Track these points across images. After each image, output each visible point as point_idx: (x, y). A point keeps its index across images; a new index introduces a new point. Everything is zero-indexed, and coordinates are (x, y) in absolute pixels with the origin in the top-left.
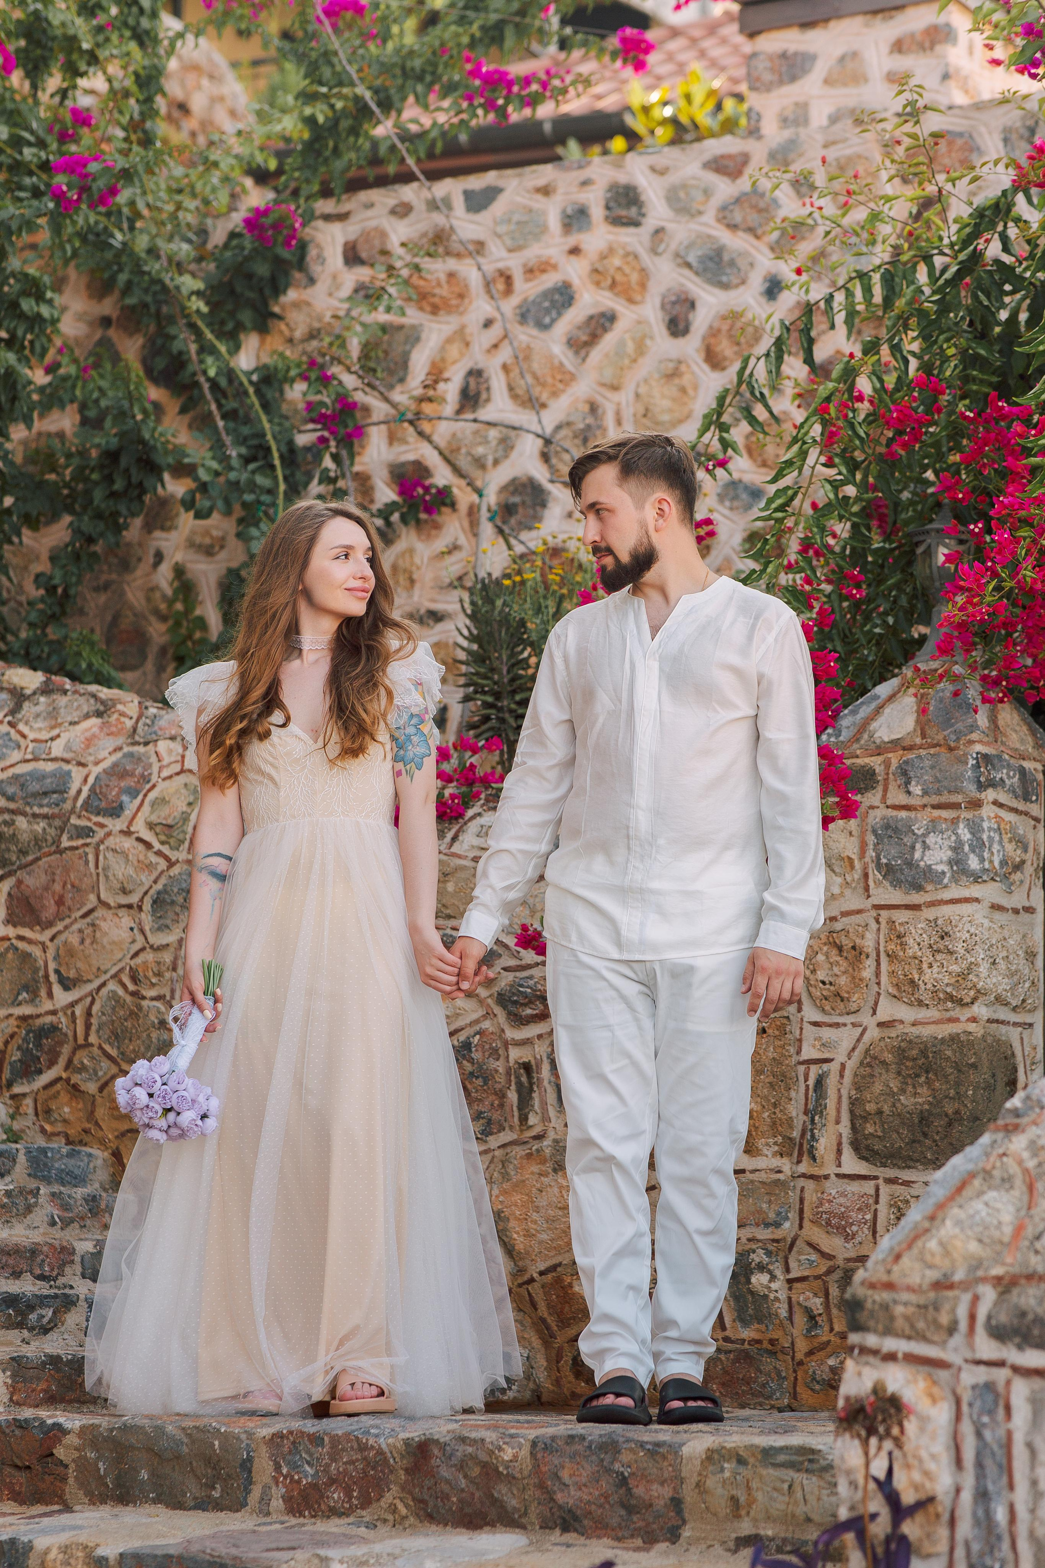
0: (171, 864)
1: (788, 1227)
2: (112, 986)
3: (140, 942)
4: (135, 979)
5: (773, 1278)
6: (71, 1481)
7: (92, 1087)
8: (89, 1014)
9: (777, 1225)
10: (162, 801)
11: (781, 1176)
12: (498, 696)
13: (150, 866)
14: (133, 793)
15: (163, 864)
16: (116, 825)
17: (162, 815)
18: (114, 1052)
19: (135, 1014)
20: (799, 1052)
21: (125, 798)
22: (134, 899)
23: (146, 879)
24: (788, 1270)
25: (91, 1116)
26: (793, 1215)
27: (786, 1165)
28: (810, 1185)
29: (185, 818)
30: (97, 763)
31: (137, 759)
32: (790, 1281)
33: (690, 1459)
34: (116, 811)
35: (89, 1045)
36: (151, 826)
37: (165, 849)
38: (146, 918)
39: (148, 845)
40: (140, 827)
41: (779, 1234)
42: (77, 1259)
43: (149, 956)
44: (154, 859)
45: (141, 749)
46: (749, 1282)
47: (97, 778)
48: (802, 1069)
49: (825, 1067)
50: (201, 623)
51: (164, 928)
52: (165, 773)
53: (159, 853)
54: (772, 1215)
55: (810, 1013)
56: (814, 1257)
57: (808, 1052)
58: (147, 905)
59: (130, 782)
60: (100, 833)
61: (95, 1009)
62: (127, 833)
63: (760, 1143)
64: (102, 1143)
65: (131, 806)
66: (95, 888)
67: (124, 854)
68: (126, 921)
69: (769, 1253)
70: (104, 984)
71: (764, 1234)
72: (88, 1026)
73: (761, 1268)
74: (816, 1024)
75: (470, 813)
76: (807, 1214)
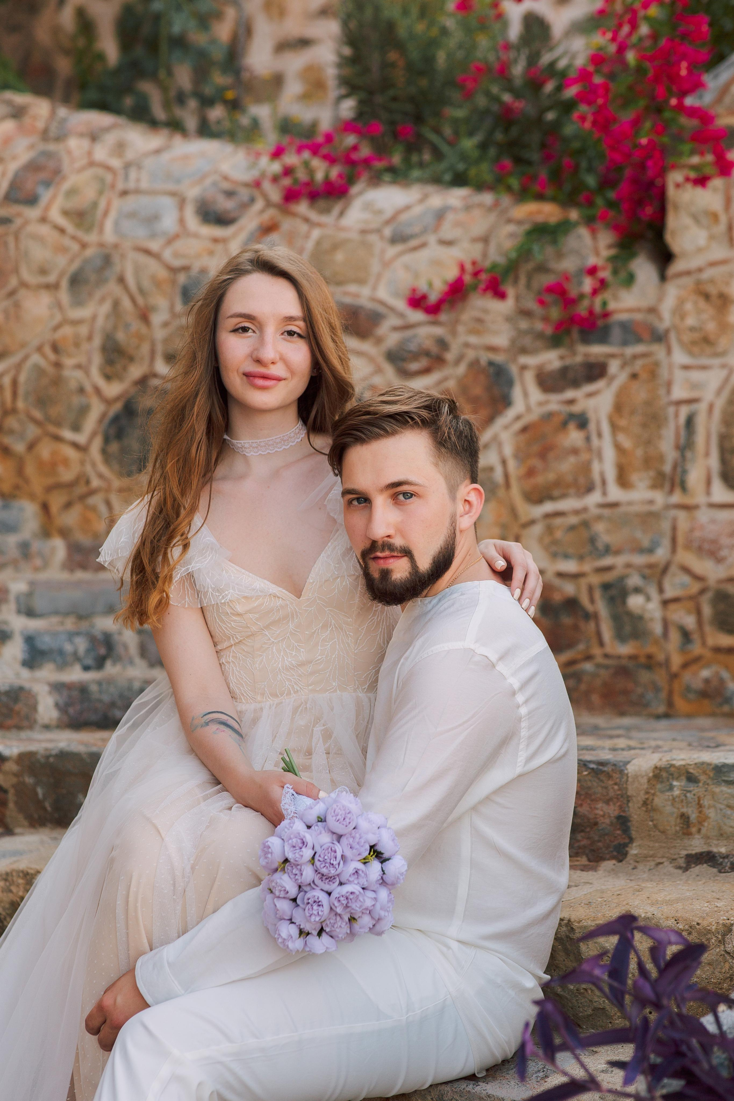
0: (84, 246)
1: (661, 554)
2: (36, 358)
3: (58, 318)
4: (55, 348)
5: (648, 599)
7: (19, 447)
8: (15, 383)
9: (651, 551)
10: (72, 192)
11: (654, 508)
12: (371, 93)
13: (63, 250)
14: (47, 184)
15: (75, 247)
16: (33, 213)
17: (75, 203)
18: (38, 414)
19: (57, 381)
20: (669, 392)
21: (41, 190)
22: (52, 278)
23: (62, 261)
24: (661, 590)
25: (20, 472)
26: (666, 542)
27: (659, 498)
28: (682, 515)
29: (95, 205)
30: (14, 158)
31: (48, 155)
32: (665, 603)
33: (636, 777)
34: (32, 200)
35: (14, 411)
36: (66, 213)
37: (80, 234)
38: (64, 295)
39: (62, 231)
40: (55, 215)
41: (653, 559)
42: (12, 597)
43: (67, 331)
44: (67, 242)
45: (52, 147)
46: (624, 603)
47: (15, 173)
48: (671, 410)
49: (694, 407)
51: (78, 302)
52: (76, 166)
53: (74, 238)
54: (646, 543)
55: (679, 357)
56: (686, 579)
57: (678, 393)
58: (64, 283)
59: (43, 176)
60: (18, 222)
61: (22, 378)
62: (43, 220)
63: (634, 477)
64: (32, 497)
65: (45, 196)
66: (16, 271)
67: (40, 239)
68: (45, 299)
69: (644, 577)
70: (26, 358)
71: (639, 560)
72: (15, 394)
73: (637, 590)
74: (686, 368)
75: (354, 190)
76: (681, 540)
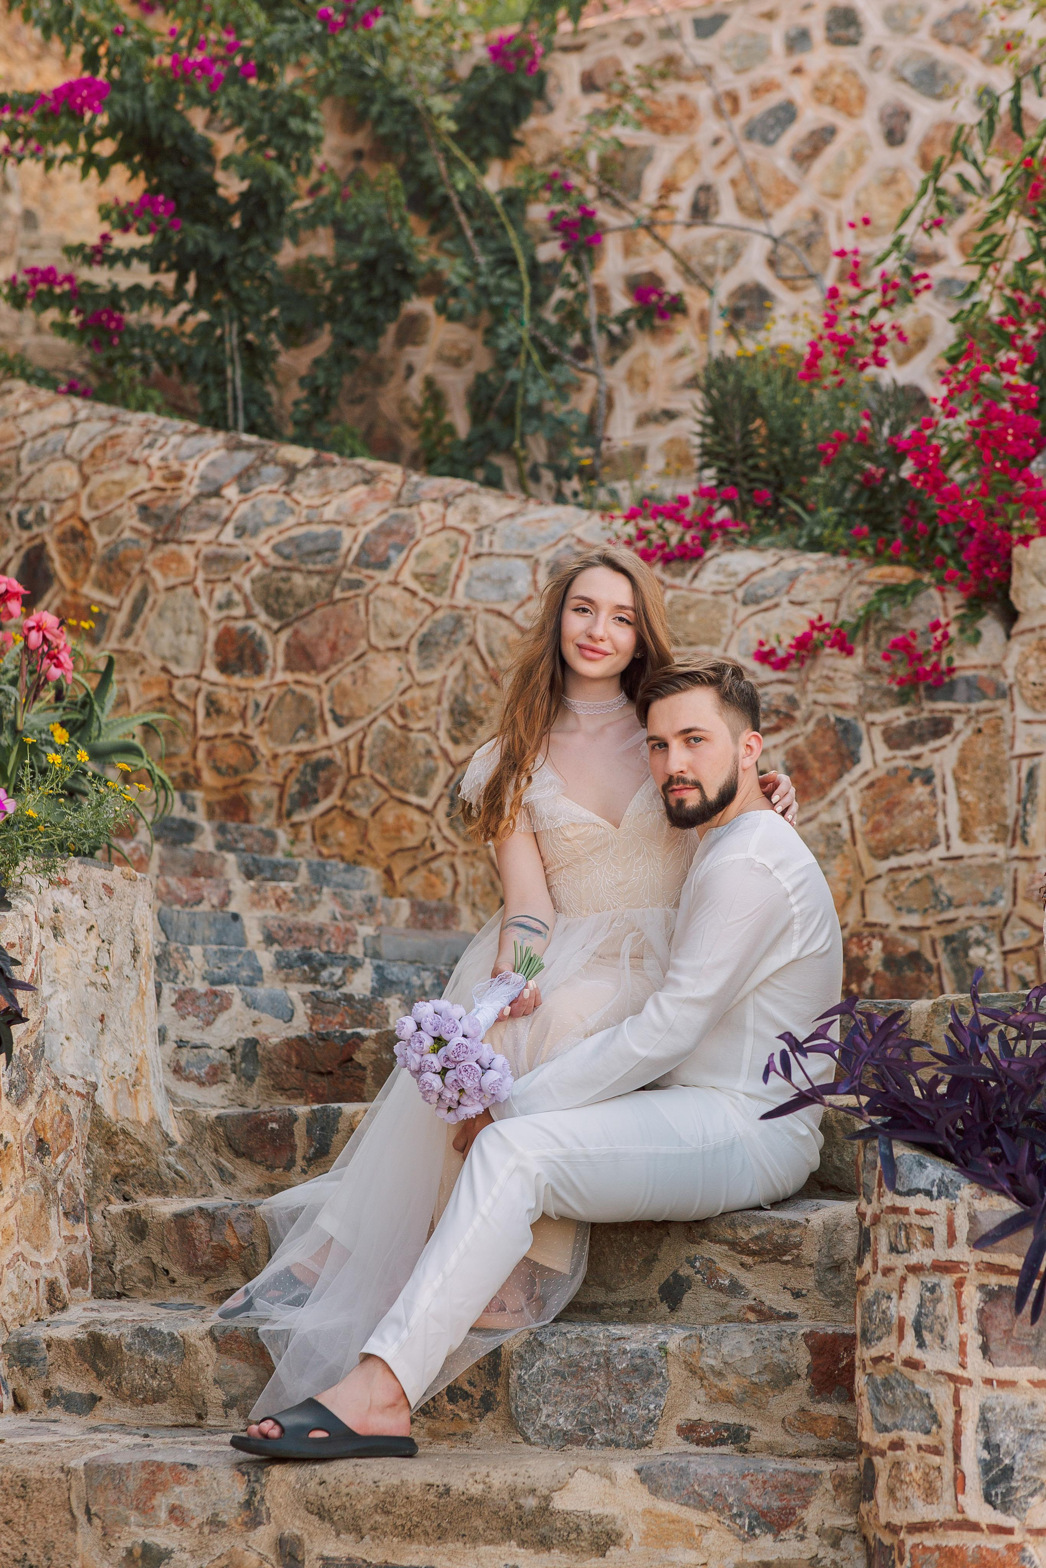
0: (435, 609)
1: (1003, 906)
2: (383, 721)
3: (407, 680)
4: (403, 713)
5: (989, 951)
6: (369, 1081)
7: (364, 813)
8: (361, 747)
9: (993, 903)
10: (425, 555)
11: (996, 860)
12: (732, 462)
13: (416, 612)
14: (399, 548)
15: (427, 609)
16: (384, 577)
17: (426, 566)
18: (384, 780)
19: (404, 745)
20: (1012, 747)
21: (392, 553)
22: (401, 642)
23: (412, 624)
24: (1002, 943)
25: (364, 837)
26: (1008, 894)
27: (1001, 850)
28: (1022, 866)
29: (447, 568)
30: (365, 523)
31: (402, 519)
32: (1005, 953)
33: (918, 1013)
34: (383, 564)
35: (360, 775)
36: (416, 576)
37: (430, 596)
38: (413, 659)
39: (414, 593)
40: (406, 578)
41: (994, 911)
42: (359, 940)
43: (416, 693)
44: (418, 605)
45: (404, 511)
46: (966, 955)
47: (367, 538)
48: (1014, 763)
49: (1036, 760)
50: (451, 430)
51: (428, 667)
52: (429, 530)
53: (424, 600)
54: (988, 896)
55: (1022, 712)
56: (1027, 930)
57: (1021, 747)
58: (414, 647)
59: (395, 539)
60: (370, 585)
61: (367, 743)
62: (394, 583)
63: (977, 831)
64: (375, 862)
65: (397, 559)
66: (366, 634)
67: (392, 602)
68: (394, 661)
69: (986, 929)
70: (374, 720)
71: (981, 912)
72: (360, 758)
73: (979, 942)
74: (1028, 722)
75: (708, 554)
76: (1021, 892)
